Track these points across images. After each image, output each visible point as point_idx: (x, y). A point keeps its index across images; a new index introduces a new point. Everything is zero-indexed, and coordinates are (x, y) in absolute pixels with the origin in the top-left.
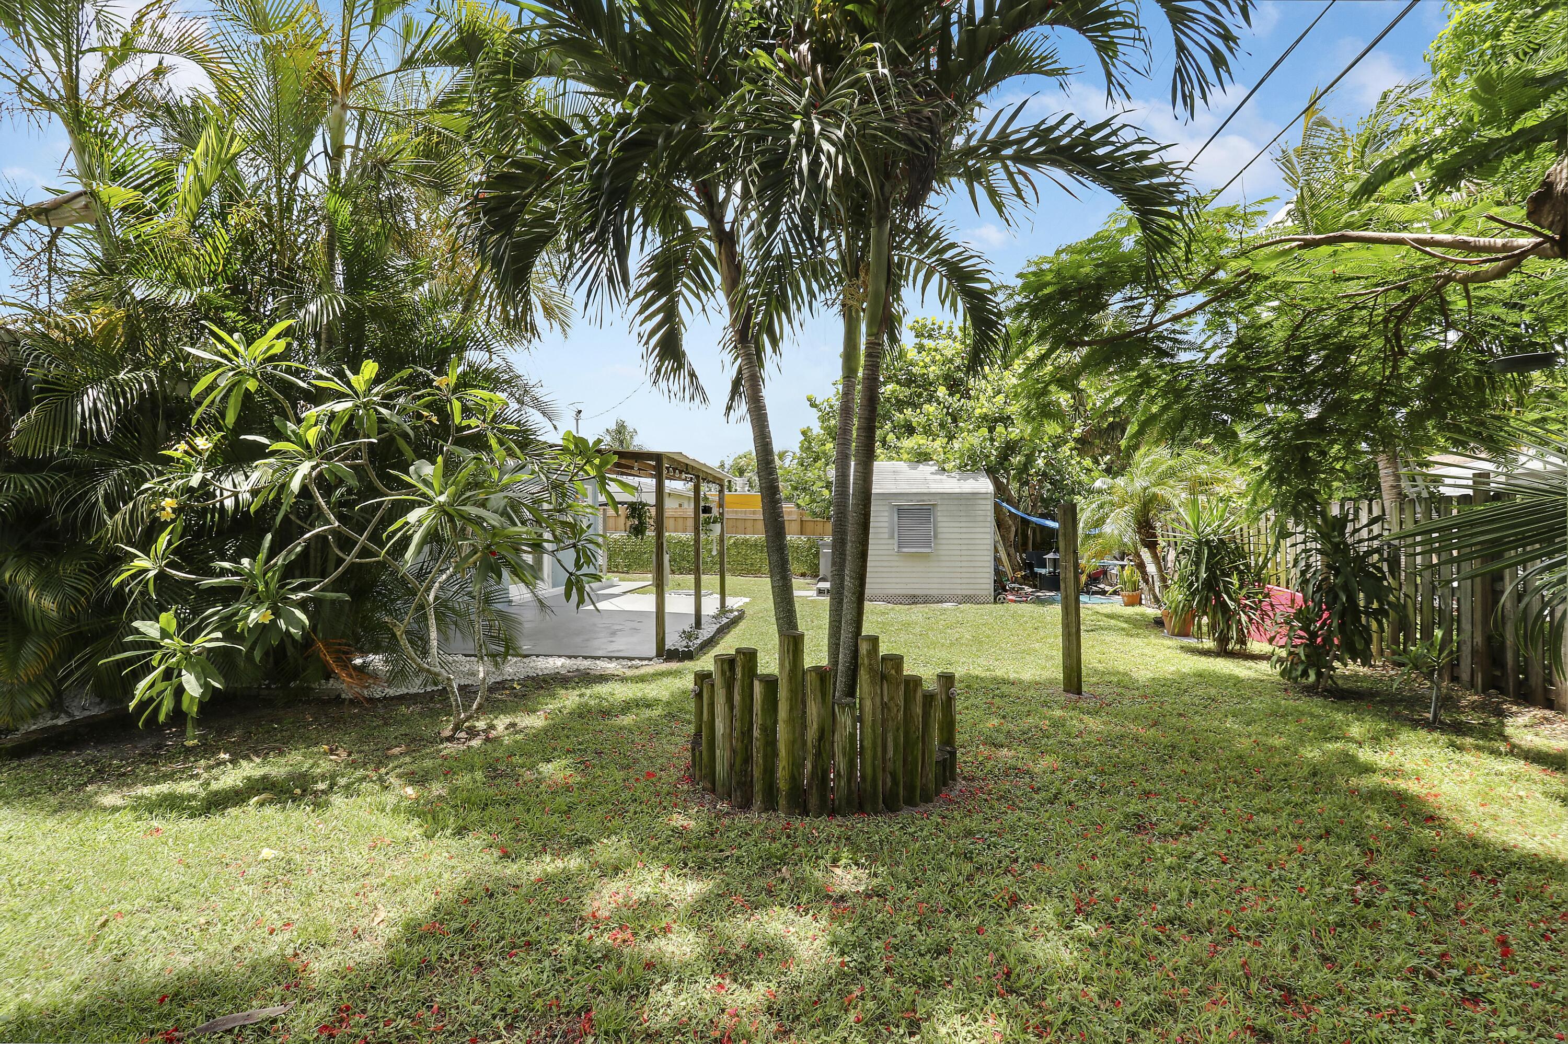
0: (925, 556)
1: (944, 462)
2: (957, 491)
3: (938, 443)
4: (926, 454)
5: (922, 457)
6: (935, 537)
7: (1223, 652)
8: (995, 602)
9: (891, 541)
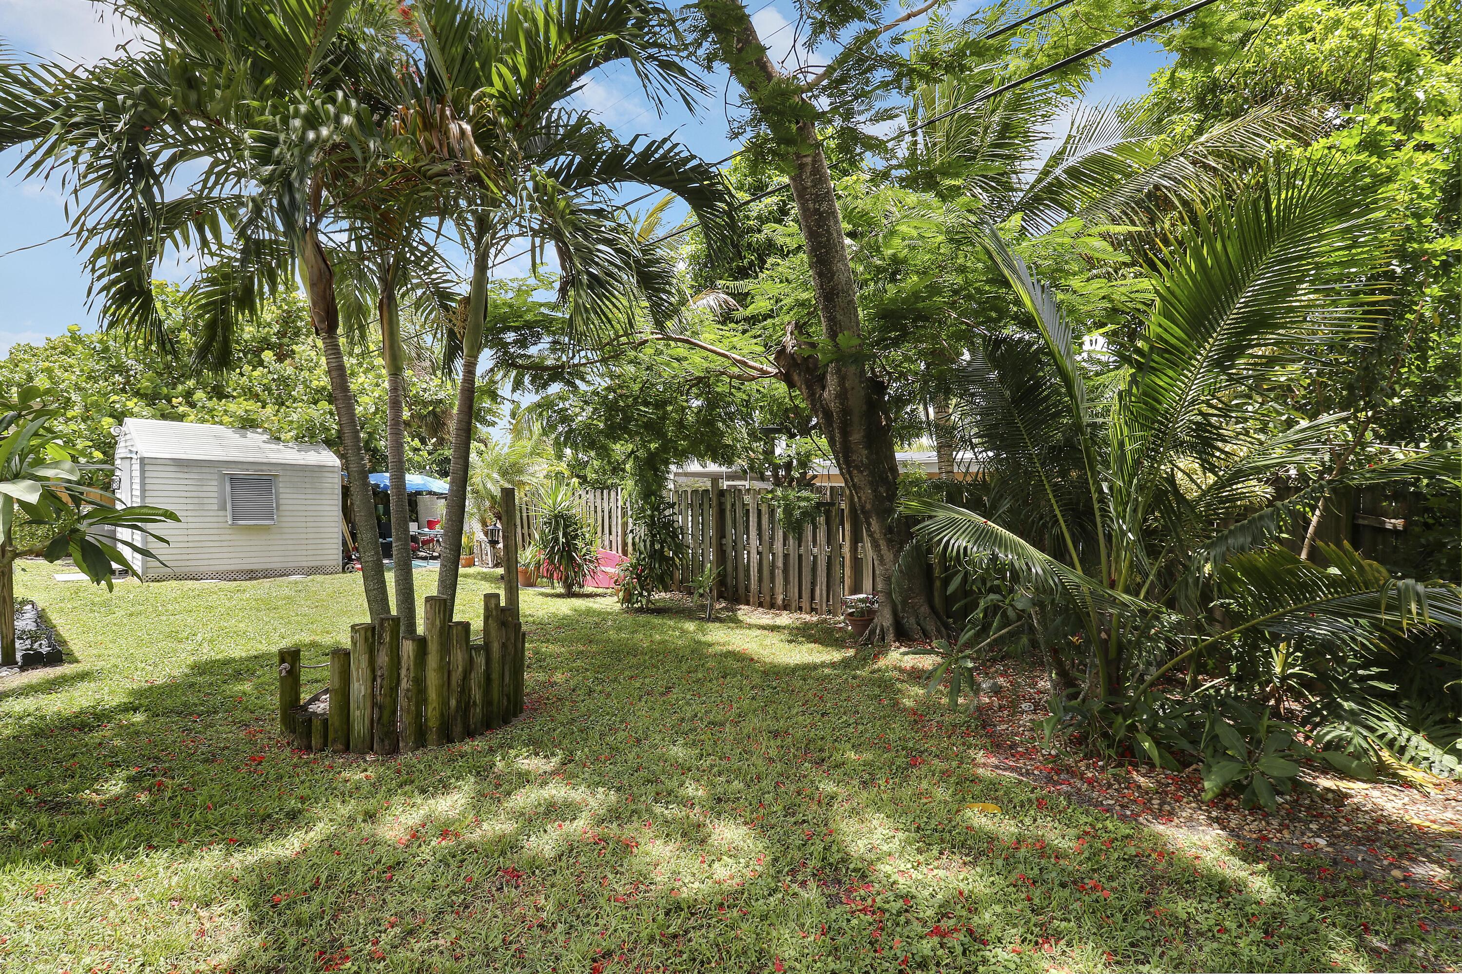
0: (267, 528)
1: (279, 430)
2: (302, 462)
3: (270, 410)
4: (253, 420)
5: (248, 424)
6: (278, 508)
7: (570, 594)
8: (344, 571)
9: (221, 513)
